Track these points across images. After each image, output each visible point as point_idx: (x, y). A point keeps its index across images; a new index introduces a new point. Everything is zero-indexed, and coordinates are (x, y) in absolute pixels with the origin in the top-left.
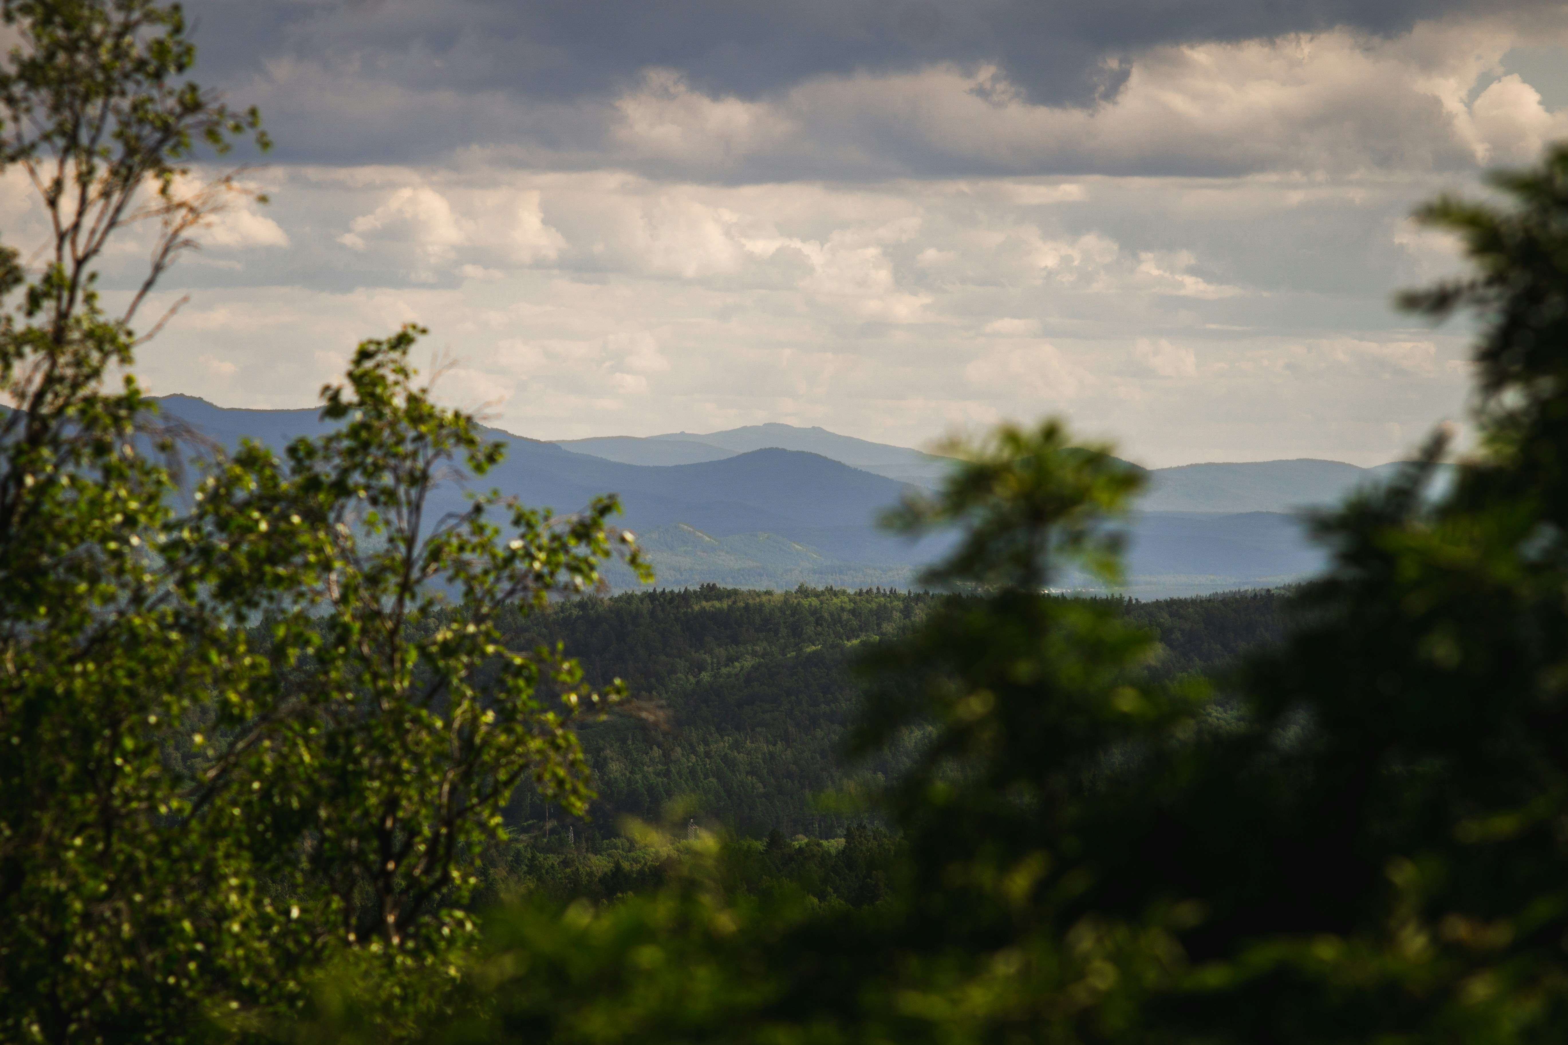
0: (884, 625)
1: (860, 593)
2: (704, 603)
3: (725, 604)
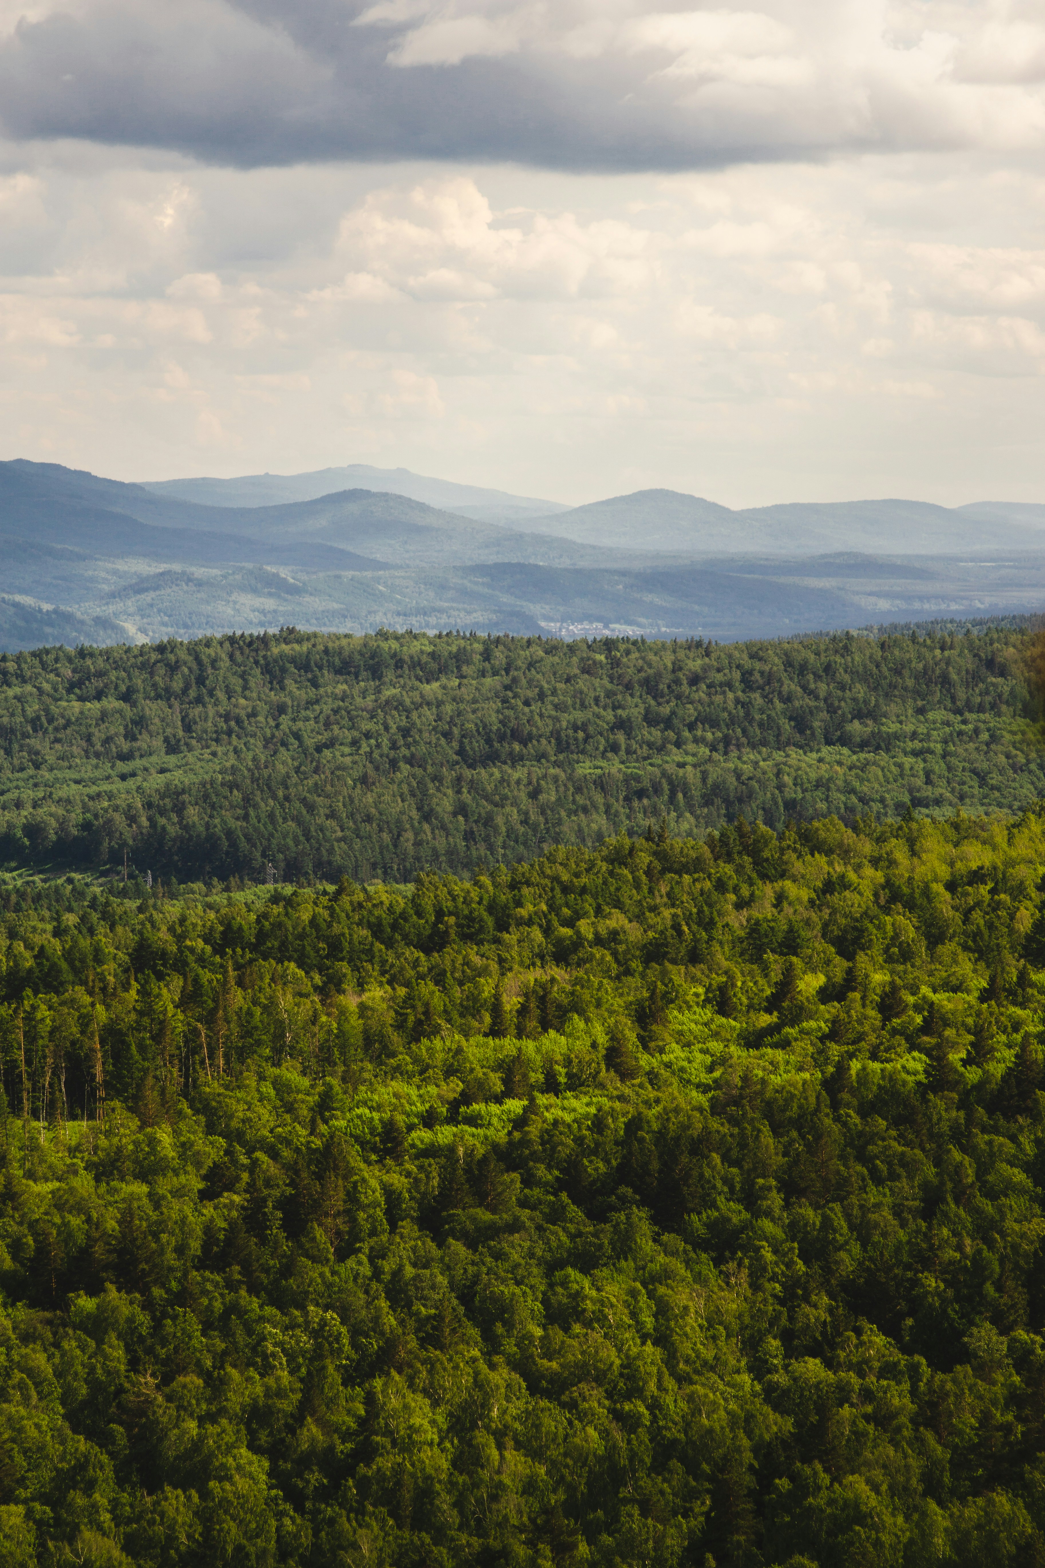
0: (464, 668)
1: (440, 636)
2: (284, 646)
3: (305, 647)
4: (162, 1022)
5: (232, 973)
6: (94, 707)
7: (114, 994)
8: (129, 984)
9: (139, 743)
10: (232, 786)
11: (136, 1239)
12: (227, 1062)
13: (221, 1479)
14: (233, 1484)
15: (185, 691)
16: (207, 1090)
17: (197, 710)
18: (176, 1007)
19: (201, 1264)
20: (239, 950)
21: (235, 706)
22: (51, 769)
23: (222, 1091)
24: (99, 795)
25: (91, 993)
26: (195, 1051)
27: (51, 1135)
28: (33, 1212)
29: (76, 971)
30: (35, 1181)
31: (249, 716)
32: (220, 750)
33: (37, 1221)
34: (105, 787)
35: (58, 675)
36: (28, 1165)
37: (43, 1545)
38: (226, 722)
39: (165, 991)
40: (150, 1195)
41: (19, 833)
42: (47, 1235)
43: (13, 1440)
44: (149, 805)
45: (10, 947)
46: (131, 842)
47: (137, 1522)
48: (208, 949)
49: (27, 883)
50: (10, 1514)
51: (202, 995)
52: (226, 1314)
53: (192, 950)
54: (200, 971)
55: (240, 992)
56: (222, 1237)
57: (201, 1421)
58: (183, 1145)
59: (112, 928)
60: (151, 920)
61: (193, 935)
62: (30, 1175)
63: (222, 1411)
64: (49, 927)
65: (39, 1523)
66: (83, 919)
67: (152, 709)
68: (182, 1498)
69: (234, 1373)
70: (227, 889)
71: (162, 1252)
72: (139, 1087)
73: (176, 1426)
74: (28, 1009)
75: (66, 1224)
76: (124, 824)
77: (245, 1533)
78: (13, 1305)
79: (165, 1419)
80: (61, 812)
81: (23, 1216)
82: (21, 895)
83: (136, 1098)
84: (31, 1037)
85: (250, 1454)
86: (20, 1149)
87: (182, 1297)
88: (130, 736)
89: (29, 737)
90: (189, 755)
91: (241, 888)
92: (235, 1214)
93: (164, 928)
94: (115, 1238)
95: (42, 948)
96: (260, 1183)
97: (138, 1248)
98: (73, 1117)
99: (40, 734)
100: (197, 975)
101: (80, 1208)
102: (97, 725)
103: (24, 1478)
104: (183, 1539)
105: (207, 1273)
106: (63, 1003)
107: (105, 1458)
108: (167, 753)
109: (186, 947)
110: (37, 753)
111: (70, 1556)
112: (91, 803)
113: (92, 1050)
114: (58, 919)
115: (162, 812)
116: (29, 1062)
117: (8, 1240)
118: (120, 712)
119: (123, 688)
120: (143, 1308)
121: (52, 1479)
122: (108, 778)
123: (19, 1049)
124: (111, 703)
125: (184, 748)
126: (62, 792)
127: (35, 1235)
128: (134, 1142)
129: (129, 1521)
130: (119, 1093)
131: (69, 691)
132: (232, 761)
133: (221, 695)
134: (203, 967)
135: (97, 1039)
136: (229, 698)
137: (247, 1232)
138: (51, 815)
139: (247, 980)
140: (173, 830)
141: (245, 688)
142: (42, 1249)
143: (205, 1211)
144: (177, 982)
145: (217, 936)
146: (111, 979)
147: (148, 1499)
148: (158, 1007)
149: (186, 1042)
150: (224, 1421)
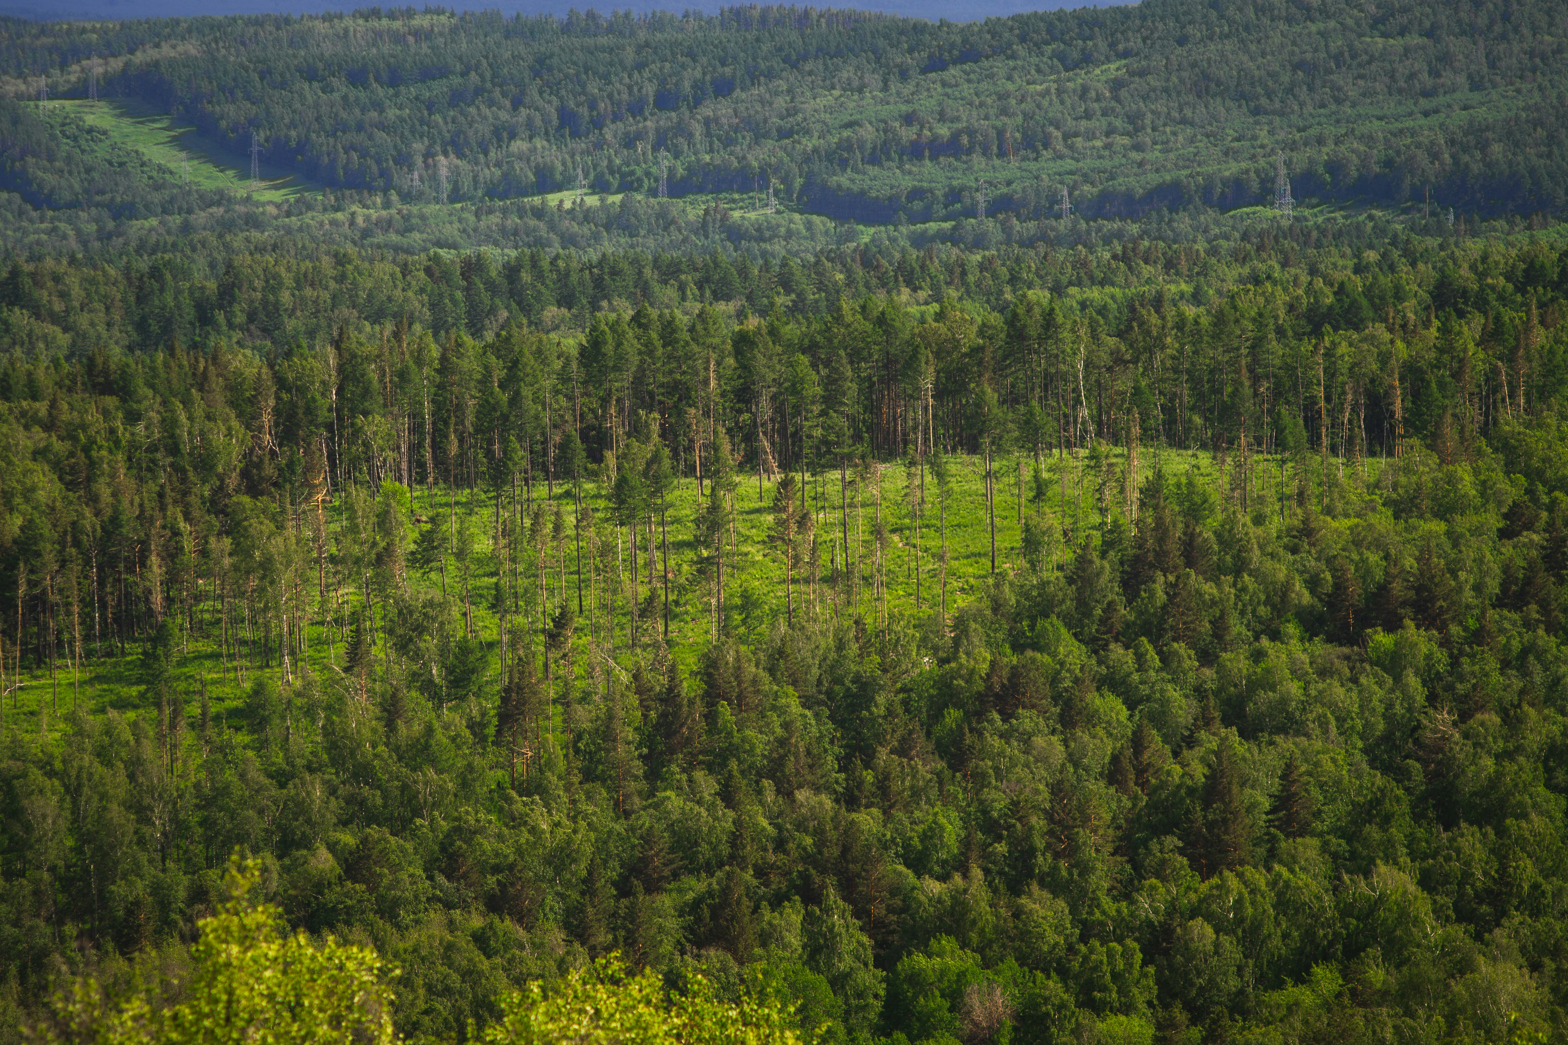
4: (1461, 361)
5: (1535, 311)
6: (1396, 43)
7: (1414, 331)
8: (1429, 320)
9: (1442, 80)
10: (1537, 123)
11: (1433, 577)
12: (1528, 401)
13: (1517, 817)
14: (1529, 821)
15: (1490, 27)
16: (1507, 428)
17: (1502, 47)
18: (1477, 345)
19: (1499, 603)
20: (1540, 289)
21: (1541, 42)
22: (1354, 105)
23: (1522, 429)
24: (1401, 131)
25: (1391, 330)
26: (1495, 390)
27: (1349, 471)
28: (1330, 547)
29: (1376, 308)
30: (1334, 518)
31: (1554, 53)
32: (1525, 87)
33: (1335, 557)
34: (1409, 123)
35: (1361, 11)
36: (1326, 501)
37: (1339, 878)
38: (1531, 58)
39: (1465, 329)
40: (1448, 533)
41: (1321, 170)
42: (1344, 571)
43: (1310, 774)
44: (1452, 142)
45: (1310, 283)
46: (1433, 180)
47: (1434, 858)
48: (1510, 287)
49: (1328, 219)
50: (1305, 847)
51: (1503, 333)
52: (1525, 652)
53: (1493, 288)
54: (1502, 309)
55: (1542, 331)
56: (1521, 576)
57: (1498, 757)
58: (1484, 483)
59: (1413, 264)
60: (1452, 256)
61: (1495, 272)
62: (1329, 511)
63: (1519, 749)
64: (1350, 264)
65: (1335, 856)
66: (1384, 256)
67: (1456, 45)
68: (1478, 835)
69: (1532, 712)
70: (1530, 227)
71: (1460, 590)
72: (1438, 425)
73: (1473, 763)
74: (1327, 344)
75: (1364, 561)
76: (1427, 161)
77: (1541, 871)
78: (1310, 640)
79: (1461, 756)
80: (1362, 148)
81: (1320, 552)
82: (1323, 232)
83: (1434, 436)
84: (1331, 373)
85: (1548, 793)
86: (1319, 485)
87: (1478, 636)
88: (1435, 73)
89: (1332, 72)
90: (1493, 92)
91: (1544, 225)
92: (1534, 553)
93: (1466, 266)
94: (1414, 575)
95: (1342, 285)
96: (1559, 522)
97: (1436, 585)
98: (1372, 454)
99: (1344, 69)
100: (1499, 313)
101: (1378, 544)
102: (1401, 61)
103: (1320, 812)
104: (1479, 874)
105: (1505, 612)
106: (1364, 340)
107: (1400, 792)
108: (1471, 90)
109: (1488, 285)
110: (1339, 89)
111: (1366, 891)
112: (1393, 139)
113: (1392, 387)
114: (1358, 255)
115: (1465, 149)
116: (1328, 399)
117: (1306, 576)
118: (1423, 48)
119: (1427, 24)
120: (1441, 645)
121: (1349, 814)
122: (1411, 114)
123: (1319, 384)
124: (1414, 40)
125: (1488, 85)
126: (1363, 128)
127: (1334, 570)
128: (1433, 480)
129: (1425, 857)
130: (1418, 430)
131: (1373, 27)
132: (1537, 97)
133: (1526, 31)
134: (1504, 306)
135: (1397, 376)
136: (1534, 35)
137: (1546, 570)
138: (1353, 151)
139: (1549, 320)
140: (1476, 168)
141: (1551, 25)
142: (1339, 586)
143: (1503, 550)
144: (1478, 320)
145: (1519, 274)
146: (1411, 316)
147: (1444, 835)
148: (1459, 344)
149: (1487, 381)
150: (1522, 759)
